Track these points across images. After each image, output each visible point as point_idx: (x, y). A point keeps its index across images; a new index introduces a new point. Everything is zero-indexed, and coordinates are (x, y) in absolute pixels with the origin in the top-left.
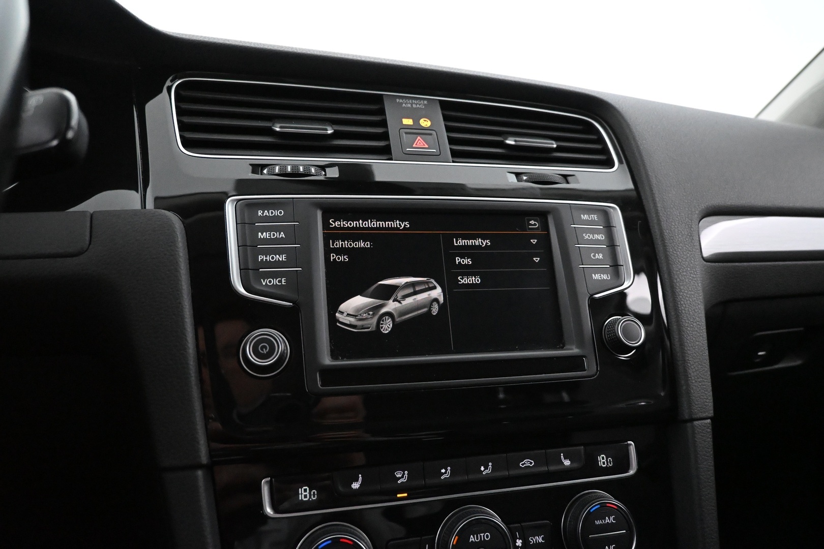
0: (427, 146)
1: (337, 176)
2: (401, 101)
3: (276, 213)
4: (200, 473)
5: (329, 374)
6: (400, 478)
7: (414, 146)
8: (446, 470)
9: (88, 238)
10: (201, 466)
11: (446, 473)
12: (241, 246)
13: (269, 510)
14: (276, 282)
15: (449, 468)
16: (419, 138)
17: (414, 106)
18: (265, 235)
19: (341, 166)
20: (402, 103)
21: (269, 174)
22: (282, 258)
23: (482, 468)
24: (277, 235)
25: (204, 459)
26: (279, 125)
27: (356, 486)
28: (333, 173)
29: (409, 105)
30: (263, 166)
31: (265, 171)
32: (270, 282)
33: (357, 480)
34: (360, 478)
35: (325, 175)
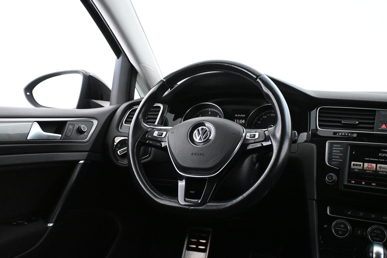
0: (386, 127)
1: (356, 136)
2: (382, 112)
3: (338, 146)
4: (314, 201)
5: (346, 186)
6: (361, 214)
7: (382, 127)
8: (373, 215)
9: (297, 149)
10: (314, 200)
11: (373, 216)
12: (329, 153)
13: (328, 213)
14: (336, 163)
15: (374, 215)
16: (384, 125)
17: (386, 114)
18: (335, 151)
19: (357, 133)
20: (382, 113)
21: (338, 135)
22: (338, 157)
23: (384, 217)
24: (337, 151)
25: (315, 198)
26: (343, 121)
27: (349, 213)
28: (355, 135)
29: (384, 114)
30: (337, 133)
31: (337, 134)
32: (334, 163)
33: (349, 212)
34: (350, 212)
35: (353, 136)
